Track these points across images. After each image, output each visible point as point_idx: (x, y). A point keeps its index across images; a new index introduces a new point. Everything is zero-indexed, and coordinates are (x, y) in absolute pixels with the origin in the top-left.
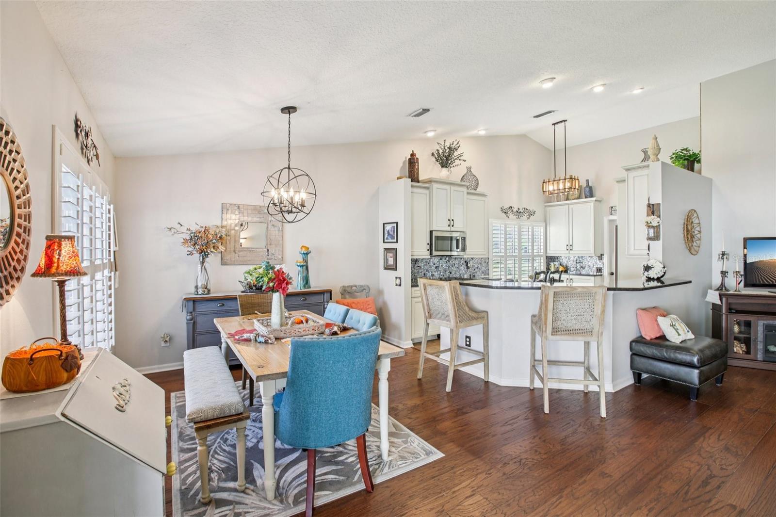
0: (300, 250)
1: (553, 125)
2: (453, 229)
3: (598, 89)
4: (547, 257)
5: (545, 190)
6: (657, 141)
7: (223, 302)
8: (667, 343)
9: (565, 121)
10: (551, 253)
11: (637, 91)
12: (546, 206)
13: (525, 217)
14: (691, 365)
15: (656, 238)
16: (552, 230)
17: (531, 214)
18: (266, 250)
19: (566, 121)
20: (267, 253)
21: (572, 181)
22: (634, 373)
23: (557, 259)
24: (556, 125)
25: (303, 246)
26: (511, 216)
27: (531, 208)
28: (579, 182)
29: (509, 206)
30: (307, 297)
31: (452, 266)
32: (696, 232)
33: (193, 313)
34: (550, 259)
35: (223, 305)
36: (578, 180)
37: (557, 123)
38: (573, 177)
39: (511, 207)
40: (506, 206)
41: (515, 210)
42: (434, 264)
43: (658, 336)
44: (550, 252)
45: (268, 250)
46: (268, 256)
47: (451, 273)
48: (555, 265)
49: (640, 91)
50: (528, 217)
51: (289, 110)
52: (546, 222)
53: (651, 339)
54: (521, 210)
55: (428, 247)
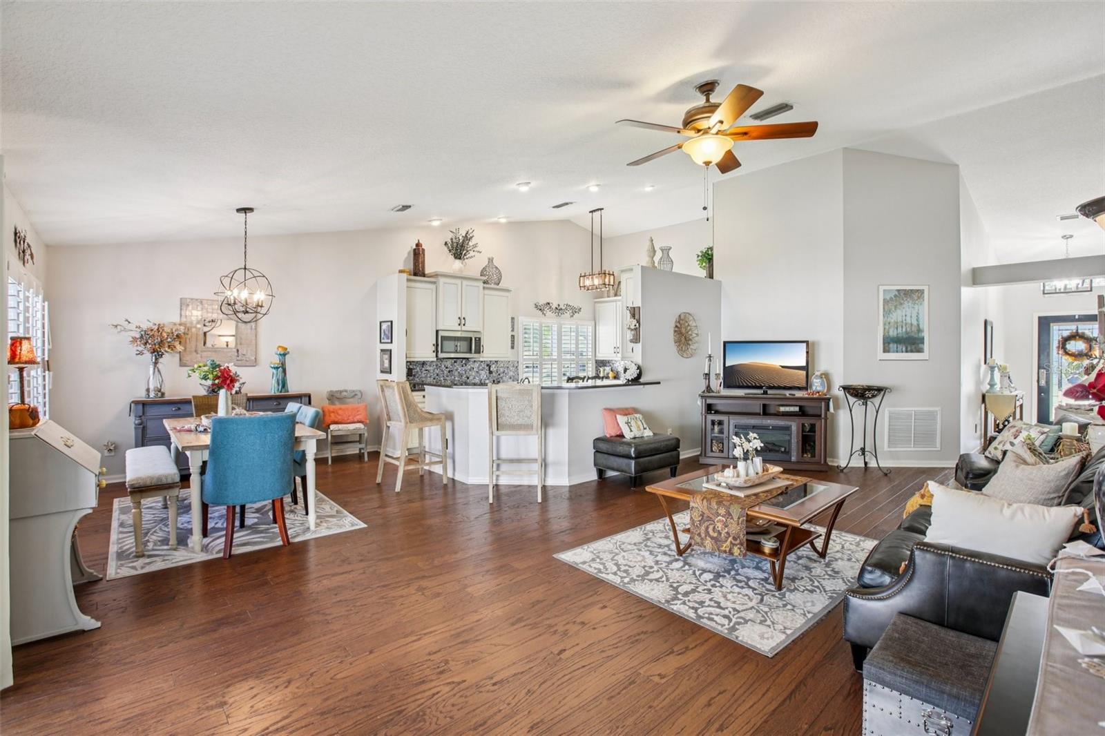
0: (276, 350)
1: (590, 212)
2: (464, 328)
3: (594, 189)
4: (596, 361)
5: (581, 285)
6: (653, 244)
7: (179, 406)
8: (624, 440)
9: (601, 209)
10: (600, 357)
11: (648, 189)
12: (596, 302)
13: (568, 315)
14: (628, 457)
15: (636, 340)
16: (602, 330)
17: (575, 311)
18: (235, 350)
19: (603, 209)
20: (236, 354)
21: (605, 276)
22: (597, 469)
23: (609, 363)
24: (594, 213)
25: (280, 347)
26: (548, 313)
27: (576, 304)
28: (614, 277)
29: (545, 303)
30: (281, 402)
31: (470, 370)
32: (694, 335)
33: (143, 418)
34: (601, 364)
35: (179, 409)
36: (613, 275)
37: (594, 211)
38: (607, 272)
39: (549, 304)
40: (542, 302)
41: (554, 307)
42: (447, 368)
43: (618, 433)
44: (600, 355)
45: (238, 351)
46: (238, 356)
47: (468, 378)
48: (604, 370)
49: (651, 189)
50: (571, 314)
51: (245, 210)
52: (595, 321)
53: (611, 437)
54: (561, 306)
55: (434, 348)
